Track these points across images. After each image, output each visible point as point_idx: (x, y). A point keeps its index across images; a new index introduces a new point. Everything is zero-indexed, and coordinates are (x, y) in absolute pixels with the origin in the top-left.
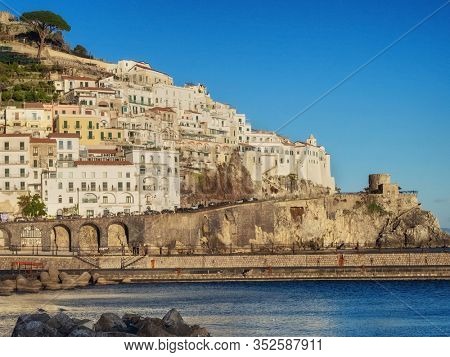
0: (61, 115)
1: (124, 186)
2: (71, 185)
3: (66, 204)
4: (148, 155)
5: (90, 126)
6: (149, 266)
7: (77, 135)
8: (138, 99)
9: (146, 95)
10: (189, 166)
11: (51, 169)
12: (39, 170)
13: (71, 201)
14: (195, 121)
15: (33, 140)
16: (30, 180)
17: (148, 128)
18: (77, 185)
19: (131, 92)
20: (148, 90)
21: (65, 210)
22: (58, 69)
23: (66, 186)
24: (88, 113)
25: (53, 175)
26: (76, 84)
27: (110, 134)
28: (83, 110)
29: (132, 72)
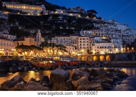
0: (96, 32)
1: (110, 47)
2: (98, 47)
3: (97, 51)
4: (115, 40)
5: (102, 34)
6: (114, 63)
7: (99, 36)
8: (113, 28)
9: (115, 27)
10: (125, 43)
11: (94, 44)
12: (91, 44)
13: (98, 51)
14: (126, 33)
15: (89, 37)
16: (89, 46)
17: (115, 34)
18: (99, 47)
19: (111, 27)
20: (115, 26)
21: (97, 53)
22: (95, 22)
23: (97, 47)
24: (102, 31)
25: (94, 45)
26: (99, 25)
27: (107, 36)
28: (101, 31)
29: (112, 22)
